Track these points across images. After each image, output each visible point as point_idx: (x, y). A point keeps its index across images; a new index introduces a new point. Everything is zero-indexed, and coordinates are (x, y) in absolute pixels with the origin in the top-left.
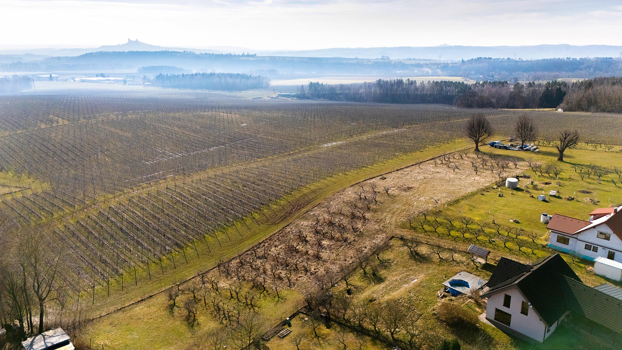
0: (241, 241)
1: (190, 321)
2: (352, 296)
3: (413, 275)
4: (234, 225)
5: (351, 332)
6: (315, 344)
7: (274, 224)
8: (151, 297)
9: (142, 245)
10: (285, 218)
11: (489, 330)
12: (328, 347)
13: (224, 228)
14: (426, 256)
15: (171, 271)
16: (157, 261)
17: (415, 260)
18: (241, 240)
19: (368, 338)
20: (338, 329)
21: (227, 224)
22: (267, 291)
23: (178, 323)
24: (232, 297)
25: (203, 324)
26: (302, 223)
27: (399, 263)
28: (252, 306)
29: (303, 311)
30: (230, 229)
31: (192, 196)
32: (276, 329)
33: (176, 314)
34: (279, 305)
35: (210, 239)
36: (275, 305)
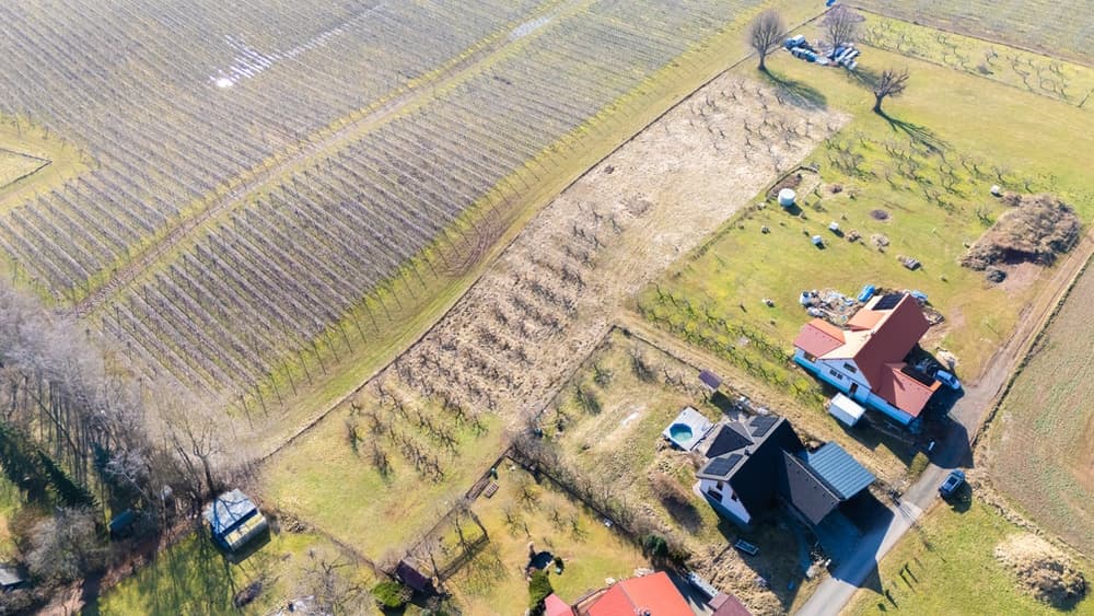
0: (417, 311)
1: (381, 465)
2: (563, 433)
3: (633, 403)
4: (400, 273)
5: (562, 491)
6: (525, 508)
7: (458, 276)
8: (321, 418)
9: (282, 318)
10: (471, 264)
11: (699, 507)
12: (539, 513)
13: (387, 281)
14: (651, 369)
15: (334, 368)
16: (311, 348)
17: (639, 375)
18: (417, 307)
19: (580, 503)
20: (549, 486)
21: (391, 272)
22: (464, 415)
23: (368, 468)
24: (423, 424)
25: (397, 471)
26: (497, 279)
27: (619, 379)
28: (450, 440)
29: (509, 454)
30: (396, 282)
31: (326, 208)
32: (482, 483)
33: (361, 451)
34: (481, 442)
35: (373, 304)
36: (476, 440)
